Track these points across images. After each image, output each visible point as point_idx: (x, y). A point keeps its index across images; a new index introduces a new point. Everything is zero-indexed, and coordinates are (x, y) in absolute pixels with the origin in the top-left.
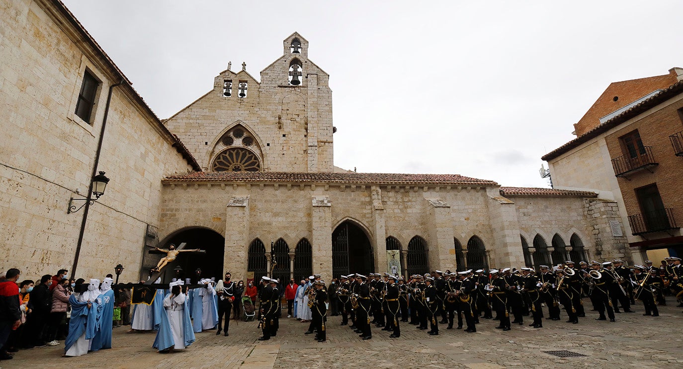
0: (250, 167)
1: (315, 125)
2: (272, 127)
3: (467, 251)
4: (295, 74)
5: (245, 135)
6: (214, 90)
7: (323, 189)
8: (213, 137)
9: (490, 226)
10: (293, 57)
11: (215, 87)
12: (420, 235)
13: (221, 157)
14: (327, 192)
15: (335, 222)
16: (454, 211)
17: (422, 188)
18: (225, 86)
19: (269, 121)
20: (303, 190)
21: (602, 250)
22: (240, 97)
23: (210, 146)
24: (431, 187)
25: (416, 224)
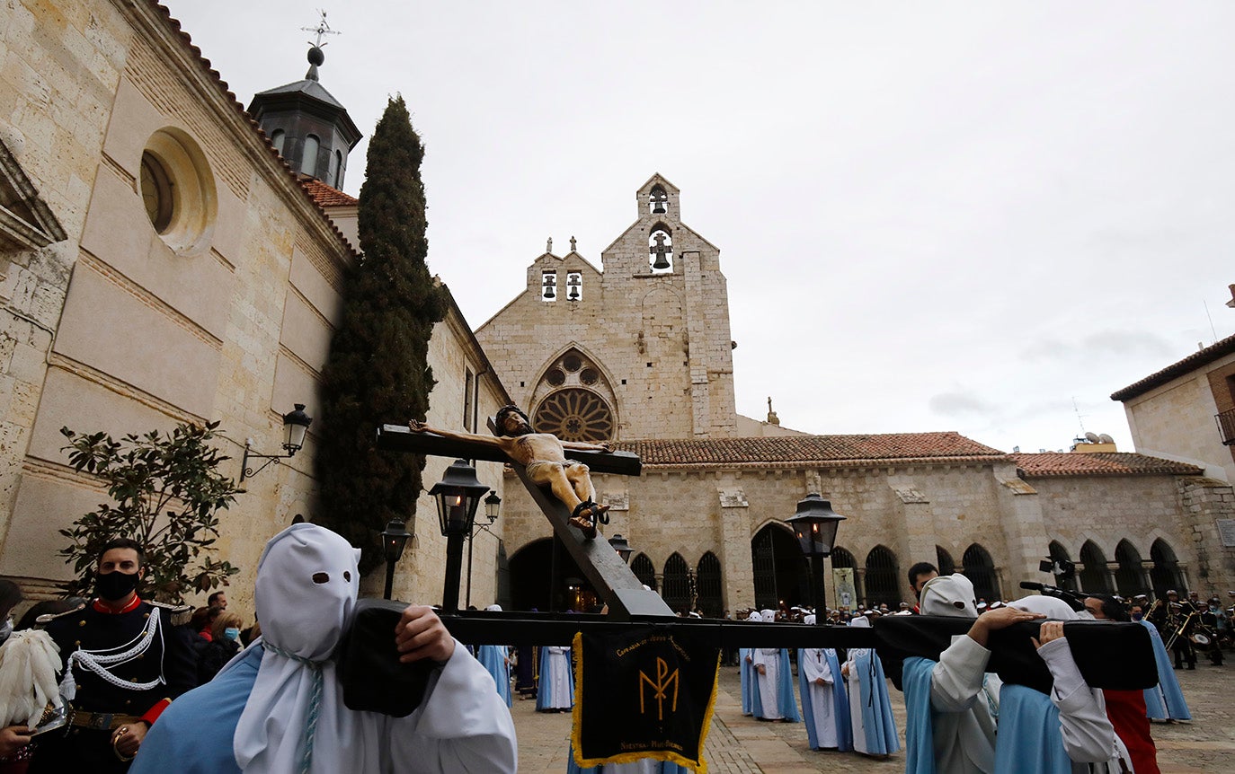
0: (595, 421)
1: (702, 344)
2: (628, 350)
4: (661, 250)
5: (584, 366)
6: (527, 291)
7: (732, 477)
8: (532, 373)
9: (1001, 528)
10: (655, 221)
11: (528, 285)
12: (884, 544)
13: (547, 407)
14: (738, 481)
15: (754, 527)
16: (939, 504)
17: (886, 470)
18: (545, 280)
19: (622, 340)
20: (704, 479)
21: (1208, 569)
22: (571, 298)
23: (528, 389)
24: (900, 468)
25: (878, 527)
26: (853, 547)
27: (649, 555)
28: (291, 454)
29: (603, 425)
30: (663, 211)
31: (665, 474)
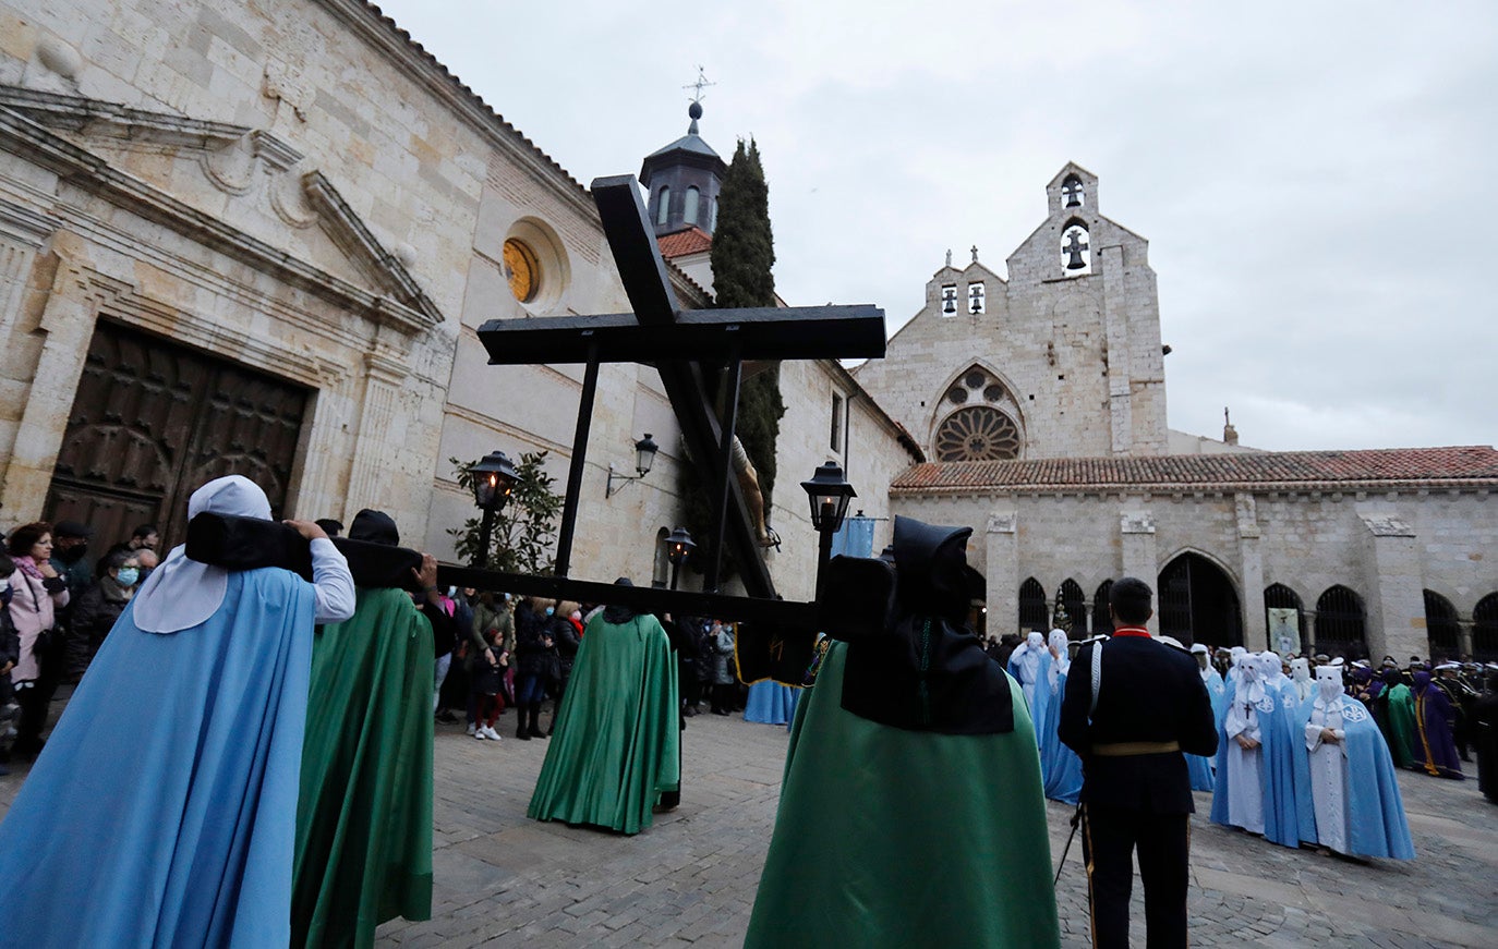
0: (1001, 440)
1: (1123, 351)
2: (1036, 362)
3: (1473, 624)
4: (1075, 249)
5: (988, 382)
6: (926, 308)
7: (1140, 499)
8: (933, 393)
10: (1067, 217)
11: (927, 301)
12: (1345, 584)
13: (949, 425)
14: (1146, 504)
15: (1165, 556)
17: (1354, 494)
18: (945, 295)
19: (1029, 353)
20: (1105, 501)
22: (973, 311)
23: (929, 408)
24: (1372, 493)
25: (1336, 563)
26: (1299, 584)
27: (1039, 579)
28: (642, 476)
29: (1010, 443)
30: (1078, 204)
31: (1059, 495)
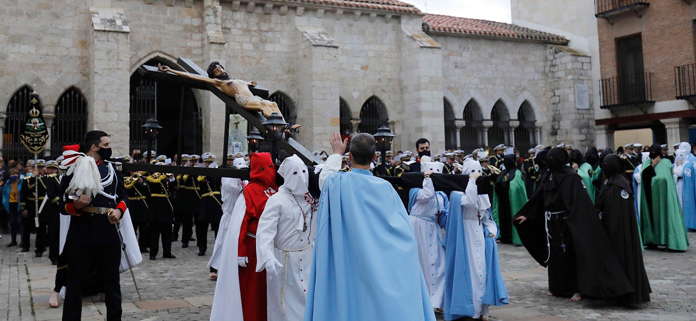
3: (359, 122)
9: (400, 82)
14: (120, 3)
17: (295, 8)
21: (559, 129)
24: (308, 8)
25: (279, 72)
